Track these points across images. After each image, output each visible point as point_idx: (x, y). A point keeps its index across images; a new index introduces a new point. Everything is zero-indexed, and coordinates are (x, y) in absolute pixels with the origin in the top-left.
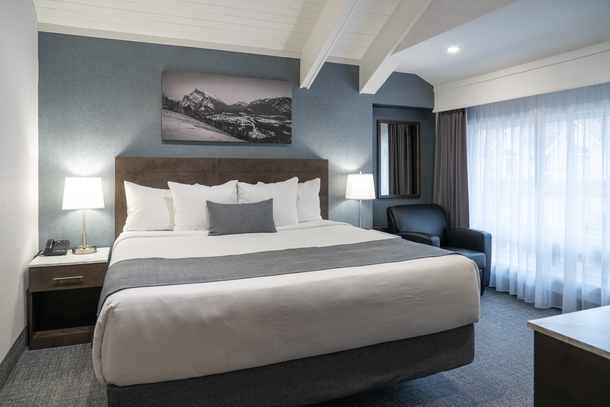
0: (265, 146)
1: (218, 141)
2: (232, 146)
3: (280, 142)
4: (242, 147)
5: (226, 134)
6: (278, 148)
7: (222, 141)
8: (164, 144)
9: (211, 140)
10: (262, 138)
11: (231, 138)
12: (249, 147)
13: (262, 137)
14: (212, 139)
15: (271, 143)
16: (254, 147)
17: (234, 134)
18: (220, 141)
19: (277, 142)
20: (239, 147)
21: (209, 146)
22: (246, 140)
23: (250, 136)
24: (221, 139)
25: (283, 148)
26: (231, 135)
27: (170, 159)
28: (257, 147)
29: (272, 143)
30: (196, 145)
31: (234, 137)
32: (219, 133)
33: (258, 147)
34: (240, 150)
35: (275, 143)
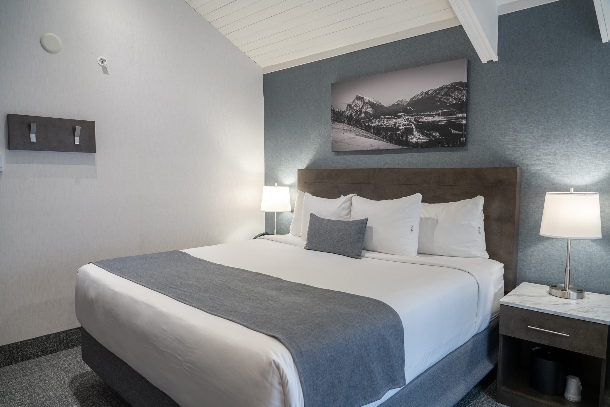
0: (431, 152)
1: (377, 149)
2: (394, 154)
3: (446, 145)
4: (404, 155)
5: (385, 140)
6: (448, 153)
7: (380, 149)
8: (336, 155)
9: (370, 149)
10: (424, 142)
11: (389, 145)
12: (412, 154)
14: (371, 148)
15: (435, 147)
16: (418, 153)
17: (392, 140)
19: (443, 146)
20: (402, 154)
21: (373, 156)
22: (405, 146)
23: (409, 140)
24: (380, 147)
25: (455, 153)
26: (389, 142)
27: (333, 170)
28: (422, 153)
30: (361, 155)
31: (392, 143)
32: (378, 140)
33: (423, 153)
34: (403, 158)
35: (440, 147)
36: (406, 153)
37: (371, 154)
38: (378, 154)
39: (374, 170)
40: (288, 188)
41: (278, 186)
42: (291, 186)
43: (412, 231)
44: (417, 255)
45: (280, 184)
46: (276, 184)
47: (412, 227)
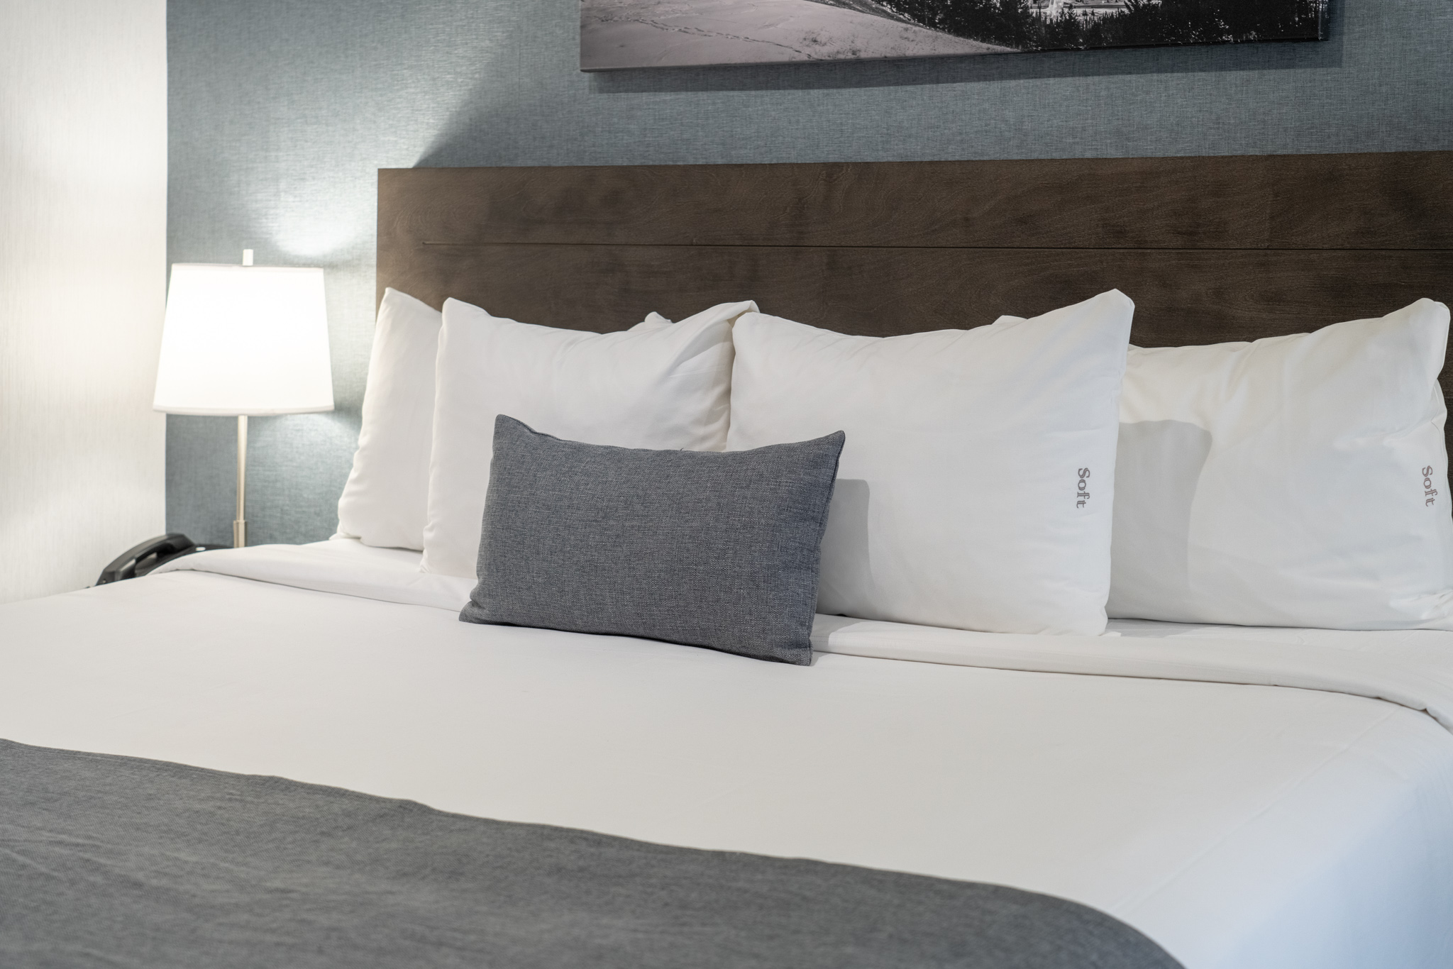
0: (1141, 70)
1: (841, 56)
2: (938, 82)
3: (1228, 32)
4: (995, 87)
5: (888, 8)
6: (1234, 77)
7: (863, 55)
8: (601, 91)
9: (803, 57)
10: (1107, 20)
11: (910, 35)
12: (1038, 82)
13: (1102, 11)
14: (807, 51)
15: (1167, 45)
16: (1070, 79)
17: (931, 9)
18: (850, 56)
19: (1211, 39)
20: (981, 85)
21: (815, 93)
22: (1001, 40)
23: (1026, 8)
24: (859, 44)
25: (1272, 74)
26: (914, 16)
27: (591, 174)
28: (1090, 79)
29: (1175, 44)
30: (750, 89)
31: (932, 24)
32: (850, 7)
33: (1096, 79)
34: (986, 105)
35: (1195, 43)
36: (1002, 77)
37: (808, 86)
38: (845, 83)
39: (832, 171)
40: (319, 273)
41: (257, 262)
42: (330, 266)
43: (1083, 495)
44: (1108, 628)
45: (270, 257)
46: (248, 255)
47: (1083, 474)
